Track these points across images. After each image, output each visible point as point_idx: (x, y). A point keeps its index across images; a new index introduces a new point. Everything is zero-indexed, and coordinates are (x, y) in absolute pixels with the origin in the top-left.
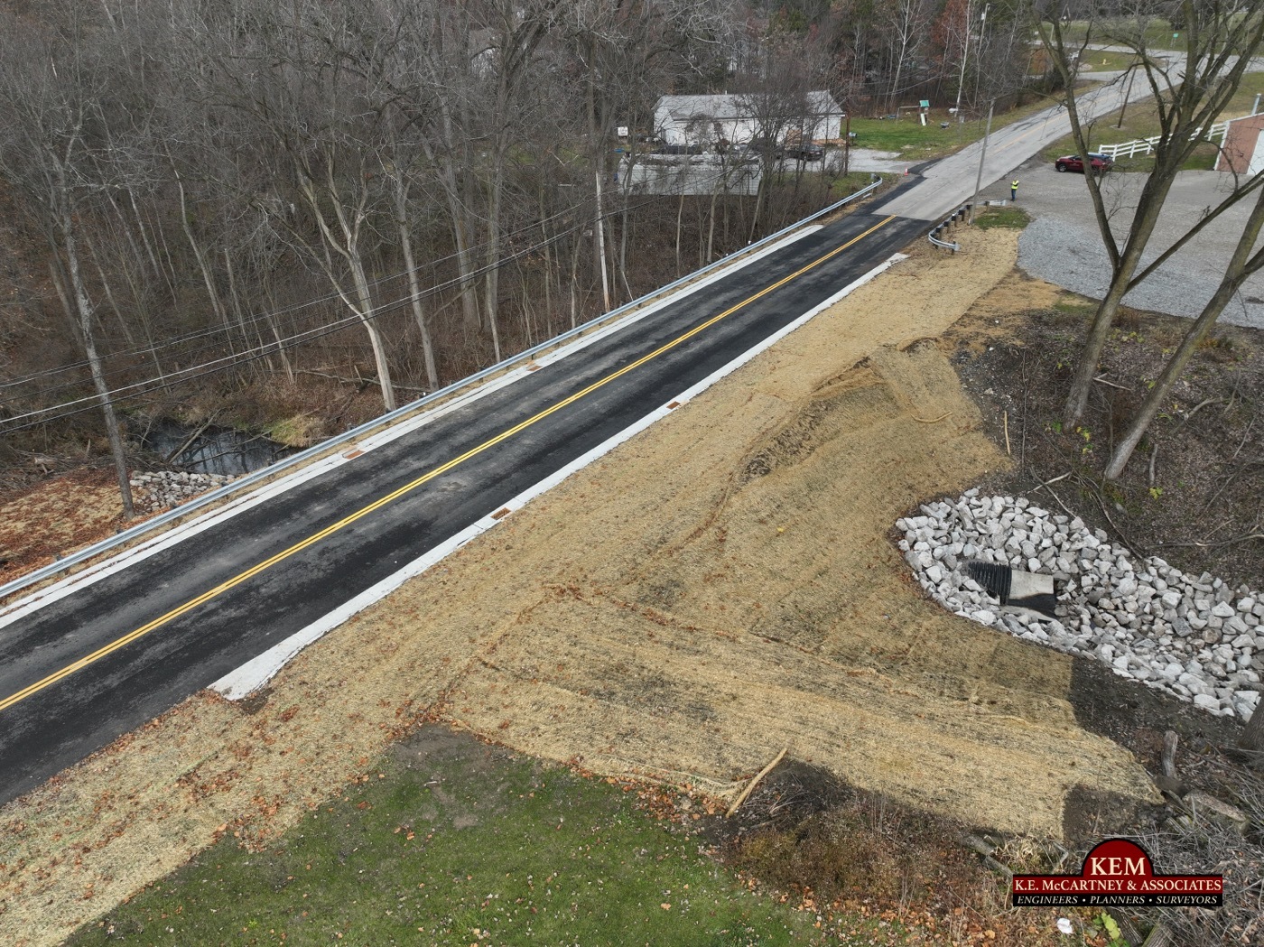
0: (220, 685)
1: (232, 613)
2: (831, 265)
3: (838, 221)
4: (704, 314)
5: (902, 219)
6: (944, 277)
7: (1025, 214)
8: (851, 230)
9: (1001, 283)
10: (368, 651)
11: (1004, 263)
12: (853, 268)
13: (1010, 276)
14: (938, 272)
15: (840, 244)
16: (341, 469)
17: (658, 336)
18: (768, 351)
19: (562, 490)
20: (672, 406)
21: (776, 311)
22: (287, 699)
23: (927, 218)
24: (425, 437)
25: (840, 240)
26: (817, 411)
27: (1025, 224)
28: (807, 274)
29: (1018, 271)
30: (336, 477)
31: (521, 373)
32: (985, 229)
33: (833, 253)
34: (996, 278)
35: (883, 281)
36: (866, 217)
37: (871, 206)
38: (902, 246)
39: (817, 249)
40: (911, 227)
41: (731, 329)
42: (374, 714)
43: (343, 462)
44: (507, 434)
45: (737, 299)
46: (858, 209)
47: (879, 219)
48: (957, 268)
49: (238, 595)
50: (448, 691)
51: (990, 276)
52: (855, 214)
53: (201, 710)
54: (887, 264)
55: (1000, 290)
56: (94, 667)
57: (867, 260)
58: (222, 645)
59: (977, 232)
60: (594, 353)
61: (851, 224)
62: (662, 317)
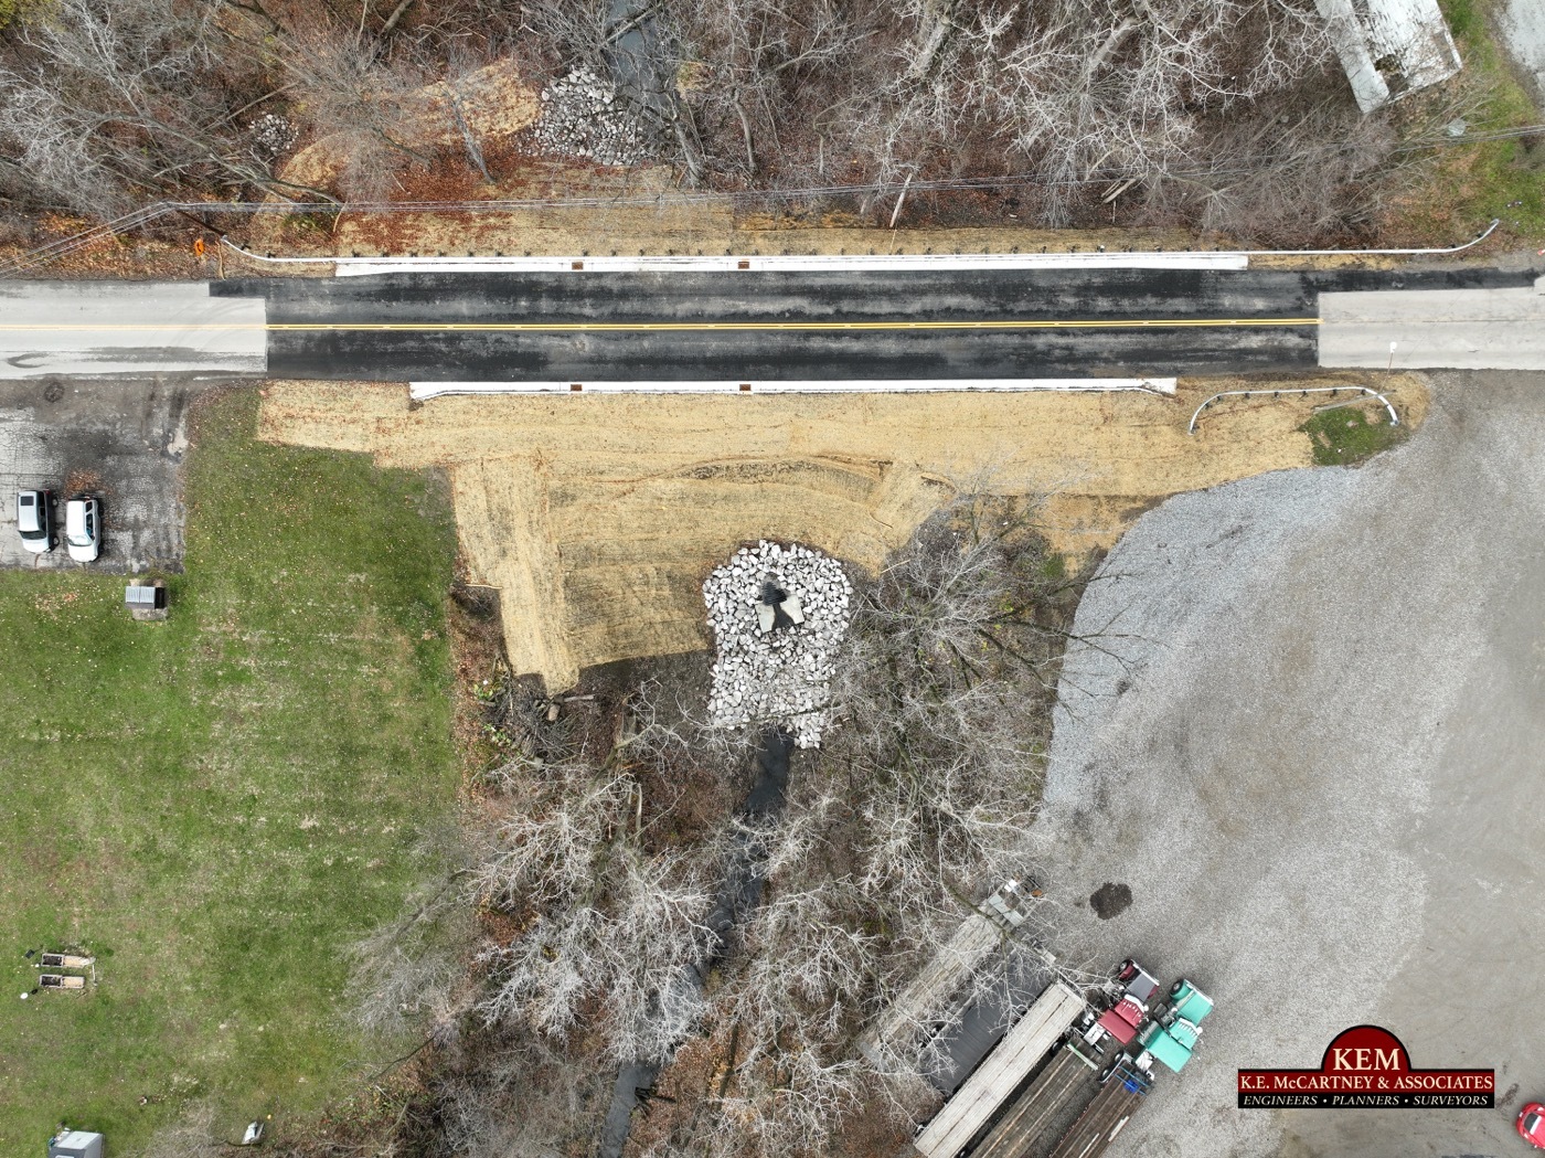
0: (414, 385)
1: (443, 347)
2: (1102, 339)
3: (1271, 272)
4: (909, 310)
5: (1310, 333)
6: (1113, 446)
7: (1380, 451)
8: (1241, 302)
9: (1109, 498)
10: (461, 417)
11: (1176, 484)
12: (1106, 360)
13: (1134, 499)
14: (1125, 437)
15: (1177, 315)
16: (560, 276)
17: (846, 306)
18: (861, 395)
19: (611, 398)
20: (743, 388)
21: (951, 356)
22: (423, 414)
23: (1325, 356)
24: (616, 286)
25: (1193, 308)
26: (800, 466)
27: (1335, 462)
28: (1063, 332)
29: (1154, 502)
30: (551, 282)
31: (730, 264)
32: (1301, 430)
33: (1146, 323)
34: (1124, 490)
35: (1076, 402)
36: (1301, 293)
37: (1352, 280)
38: (1201, 374)
39: (1150, 301)
40: (1280, 355)
41: (890, 347)
42: (438, 448)
43: (568, 268)
44: (646, 327)
45: (960, 313)
46: (1333, 271)
47: (1298, 311)
48: (1147, 448)
49: (452, 338)
50: (463, 462)
51: (1129, 484)
52: (1311, 277)
53: (402, 392)
54: (1136, 383)
55: (1089, 503)
56: (389, 333)
57: (1139, 361)
58: (428, 363)
59: (1286, 425)
60: (790, 285)
61: (1263, 291)
62: (888, 283)
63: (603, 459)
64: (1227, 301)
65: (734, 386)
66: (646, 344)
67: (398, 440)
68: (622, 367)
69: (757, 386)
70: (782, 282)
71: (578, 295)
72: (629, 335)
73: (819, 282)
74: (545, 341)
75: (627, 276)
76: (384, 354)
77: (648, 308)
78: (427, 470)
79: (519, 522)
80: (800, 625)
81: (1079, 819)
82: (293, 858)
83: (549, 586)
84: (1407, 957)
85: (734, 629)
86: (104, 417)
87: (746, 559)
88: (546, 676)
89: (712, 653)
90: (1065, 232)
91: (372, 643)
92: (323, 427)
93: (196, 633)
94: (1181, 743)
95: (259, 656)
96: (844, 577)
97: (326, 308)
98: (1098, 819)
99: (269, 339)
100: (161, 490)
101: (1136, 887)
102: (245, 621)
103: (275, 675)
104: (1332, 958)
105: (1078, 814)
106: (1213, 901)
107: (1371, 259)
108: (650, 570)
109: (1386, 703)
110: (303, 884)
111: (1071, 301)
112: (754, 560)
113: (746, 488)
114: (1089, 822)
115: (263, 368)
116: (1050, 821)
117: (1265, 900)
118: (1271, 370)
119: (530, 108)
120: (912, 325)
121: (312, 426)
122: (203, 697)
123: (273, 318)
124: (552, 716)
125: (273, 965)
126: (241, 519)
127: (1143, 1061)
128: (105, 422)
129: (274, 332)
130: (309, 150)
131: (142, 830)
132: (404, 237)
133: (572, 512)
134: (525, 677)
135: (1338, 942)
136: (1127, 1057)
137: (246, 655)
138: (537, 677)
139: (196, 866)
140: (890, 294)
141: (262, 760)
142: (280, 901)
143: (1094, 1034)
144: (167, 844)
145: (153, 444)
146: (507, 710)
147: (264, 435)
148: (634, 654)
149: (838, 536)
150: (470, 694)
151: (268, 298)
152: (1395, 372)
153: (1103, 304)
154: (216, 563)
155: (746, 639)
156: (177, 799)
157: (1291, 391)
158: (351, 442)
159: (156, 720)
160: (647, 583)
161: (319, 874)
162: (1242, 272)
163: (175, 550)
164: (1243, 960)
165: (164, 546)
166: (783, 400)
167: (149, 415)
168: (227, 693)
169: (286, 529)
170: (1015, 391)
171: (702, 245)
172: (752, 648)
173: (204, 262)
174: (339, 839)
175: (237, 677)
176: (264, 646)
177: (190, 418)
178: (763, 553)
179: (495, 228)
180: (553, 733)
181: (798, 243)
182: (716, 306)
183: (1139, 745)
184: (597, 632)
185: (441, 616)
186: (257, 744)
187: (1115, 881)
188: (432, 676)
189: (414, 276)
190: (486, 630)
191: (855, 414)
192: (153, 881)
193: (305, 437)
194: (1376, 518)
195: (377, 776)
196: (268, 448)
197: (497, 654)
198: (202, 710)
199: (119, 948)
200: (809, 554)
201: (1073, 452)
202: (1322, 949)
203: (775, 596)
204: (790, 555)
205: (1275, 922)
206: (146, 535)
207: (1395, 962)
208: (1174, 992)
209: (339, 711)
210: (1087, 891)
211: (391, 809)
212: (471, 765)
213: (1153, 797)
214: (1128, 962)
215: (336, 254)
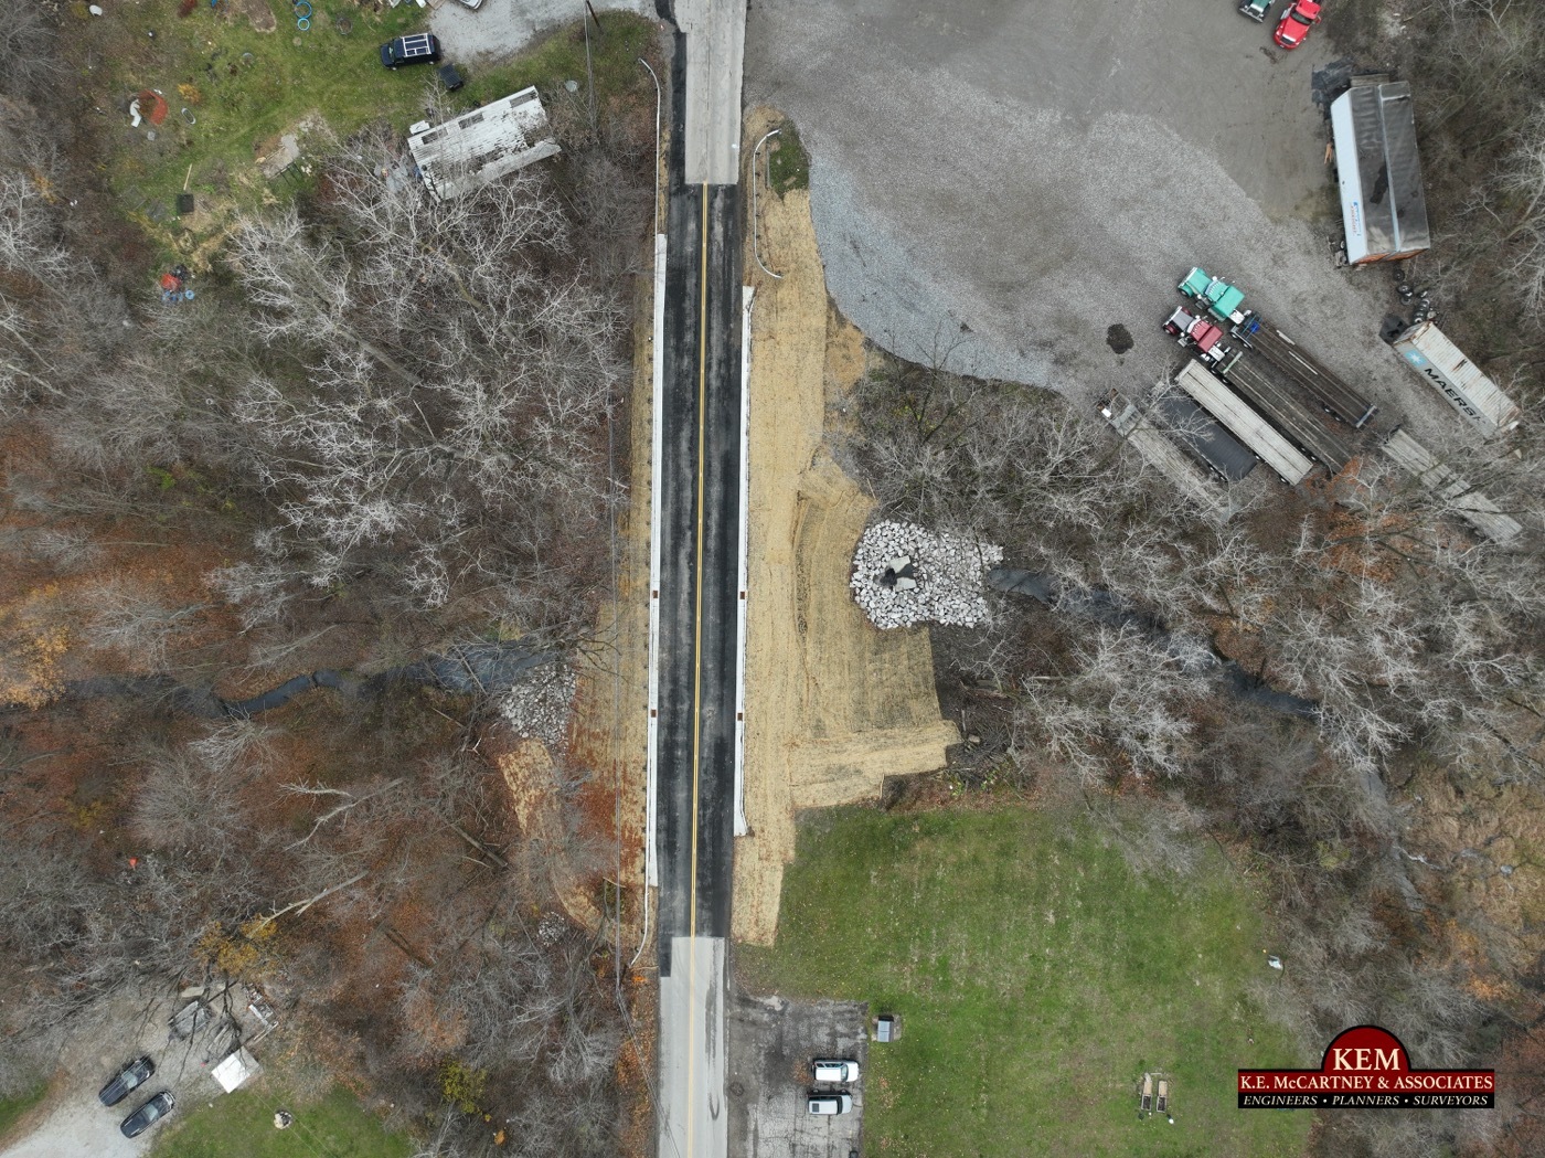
0: (736, 833)
1: (709, 811)
2: (714, 339)
3: (669, 217)
4: (690, 477)
5: (714, 190)
6: (791, 332)
7: (799, 142)
8: (690, 239)
9: (828, 335)
10: (760, 800)
11: (819, 288)
12: (729, 336)
13: (829, 318)
14: (785, 324)
15: (698, 285)
16: (660, 726)
17: (686, 522)
18: (750, 512)
19: (748, 692)
20: (743, 597)
21: (723, 447)
22: (756, 827)
23: (730, 179)
24: (668, 686)
25: (694, 274)
26: (799, 557)
27: (807, 174)
28: (708, 367)
29: (831, 303)
30: (665, 732)
31: (655, 603)
32: (782, 198)
33: (703, 308)
34: (823, 325)
35: (759, 356)
36: (685, 197)
37: (677, 160)
38: (740, 268)
39: (688, 304)
40: (729, 211)
41: (716, 490)
42: (781, 817)
43: (655, 720)
44: (698, 665)
45: (693, 440)
46: (670, 173)
47: (698, 198)
48: (792, 308)
49: (703, 804)
50: (792, 799)
51: (818, 321)
52: (674, 189)
53: (741, 842)
54: (746, 316)
55: (831, 350)
56: (698, 849)
57: (731, 314)
58: (720, 822)
59: (779, 209)
60: (670, 562)
61: (683, 223)
62: (670, 492)
63: (791, 698)
64: (689, 249)
65: (741, 603)
66: (710, 666)
67: (775, 846)
68: (726, 684)
69: (741, 587)
70: (668, 567)
71: (674, 714)
72: (703, 677)
73: (669, 541)
74: (707, 738)
75: (661, 678)
76: (714, 854)
77: (684, 664)
78: (797, 826)
79: (835, 760)
80: (912, 559)
81: (1060, 361)
82: (1076, 929)
83: (882, 740)
84: (1165, 127)
85: (914, 608)
86: (755, 1055)
87: (863, 597)
88: (946, 744)
89: (932, 624)
90: (636, 363)
91: (920, 868)
92: (765, 899)
93: (911, 995)
94: (1006, 288)
95: (929, 949)
96: (878, 526)
97: (680, 893)
98: (1059, 348)
99: (701, 935)
100: (808, 1017)
101: (1110, 322)
102: (903, 960)
103: (943, 939)
104: (1166, 180)
105: (1056, 362)
106: (1122, 265)
107: (663, 146)
108: (870, 667)
109: (981, 139)
110: (1095, 923)
111: (686, 361)
112: (864, 591)
113: (813, 595)
114: (1061, 354)
115: (722, 941)
116: (1060, 383)
117: (1122, 228)
118: (739, 218)
119: (534, 745)
120: (701, 475)
121: (764, 907)
122: (958, 990)
123: (687, 932)
124: (977, 740)
125: (1153, 945)
126: (830, 960)
127: (1238, 318)
128: (758, 1055)
129: (697, 932)
130: (566, 905)
131: (1054, 1037)
132: (630, 837)
133: (828, 721)
134: (948, 758)
135: (1153, 175)
136: (1234, 330)
137: (928, 959)
138: (948, 751)
139: (1080, 999)
140: (679, 490)
141: (1004, 949)
142: (1107, 940)
143: (1217, 354)
144: (1064, 1020)
145: (775, 1021)
146: (971, 772)
147: (770, 941)
148: (932, 681)
149: (847, 530)
150: (960, 799)
151: (672, 935)
152: (743, 130)
153: (689, 338)
154: (861, 979)
155: (922, 598)
156: (1031, 1011)
157: (755, 205)
158: (777, 879)
159: (974, 1025)
160: (881, 670)
161: (1088, 911)
162: (669, 239)
163: (851, 1007)
164: (1165, 244)
165: (848, 1016)
166: (752, 569)
167: (754, 1023)
168: (955, 974)
169: (838, 927)
170: (749, 402)
171: (641, 624)
172: (928, 594)
173: (646, 980)
174: (1063, 897)
175: (944, 966)
176: (921, 947)
177: (757, 994)
178: (859, 585)
179: (625, 771)
180: (989, 738)
181: (641, 556)
182: (684, 615)
183: (1008, 318)
184: (916, 707)
185: (902, 819)
186: (992, 953)
187: (1105, 336)
188: (946, 826)
189: (658, 830)
190: (915, 786)
191: (764, 518)
192: (1091, 1030)
193: (771, 912)
194: (847, 144)
195: (1016, 868)
196: (779, 939)
197: (931, 778)
198: (967, 993)
199: (1139, 1056)
200: (860, 551)
201: (794, 363)
202: (1159, 187)
203: (890, 577)
204: (861, 566)
205: (1138, 221)
206: (840, 1028)
207: (1168, 136)
208: (1187, 295)
209: (970, 894)
210: (1112, 357)
211: (1041, 858)
212: (1012, 799)
213: (1046, 308)
214: (1165, 328)
215: (643, 886)
